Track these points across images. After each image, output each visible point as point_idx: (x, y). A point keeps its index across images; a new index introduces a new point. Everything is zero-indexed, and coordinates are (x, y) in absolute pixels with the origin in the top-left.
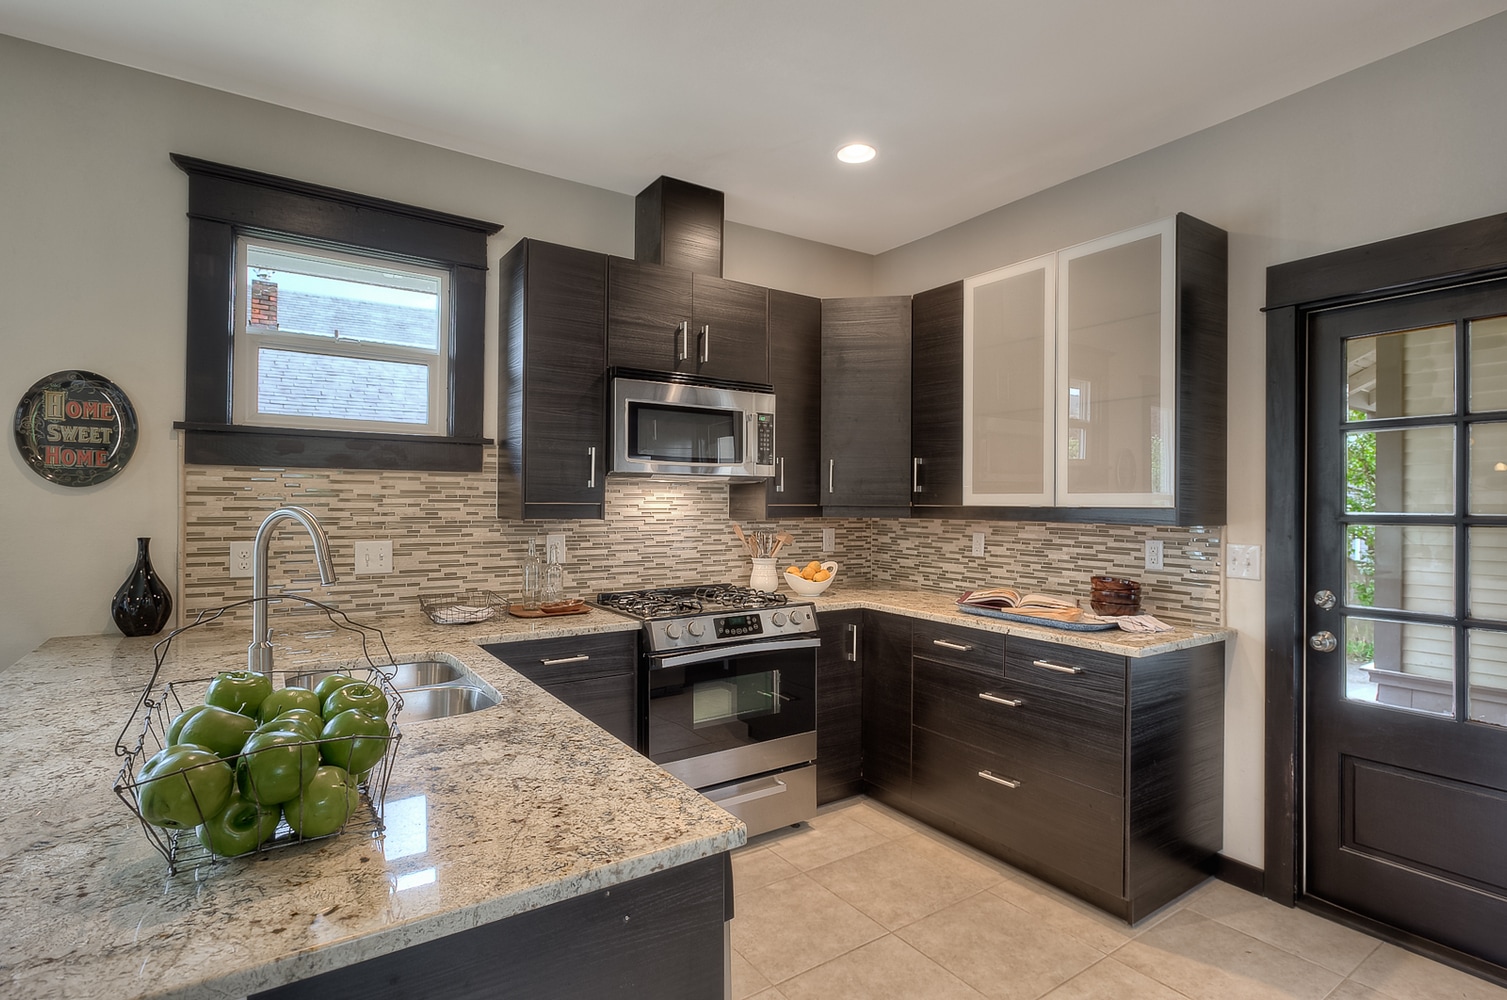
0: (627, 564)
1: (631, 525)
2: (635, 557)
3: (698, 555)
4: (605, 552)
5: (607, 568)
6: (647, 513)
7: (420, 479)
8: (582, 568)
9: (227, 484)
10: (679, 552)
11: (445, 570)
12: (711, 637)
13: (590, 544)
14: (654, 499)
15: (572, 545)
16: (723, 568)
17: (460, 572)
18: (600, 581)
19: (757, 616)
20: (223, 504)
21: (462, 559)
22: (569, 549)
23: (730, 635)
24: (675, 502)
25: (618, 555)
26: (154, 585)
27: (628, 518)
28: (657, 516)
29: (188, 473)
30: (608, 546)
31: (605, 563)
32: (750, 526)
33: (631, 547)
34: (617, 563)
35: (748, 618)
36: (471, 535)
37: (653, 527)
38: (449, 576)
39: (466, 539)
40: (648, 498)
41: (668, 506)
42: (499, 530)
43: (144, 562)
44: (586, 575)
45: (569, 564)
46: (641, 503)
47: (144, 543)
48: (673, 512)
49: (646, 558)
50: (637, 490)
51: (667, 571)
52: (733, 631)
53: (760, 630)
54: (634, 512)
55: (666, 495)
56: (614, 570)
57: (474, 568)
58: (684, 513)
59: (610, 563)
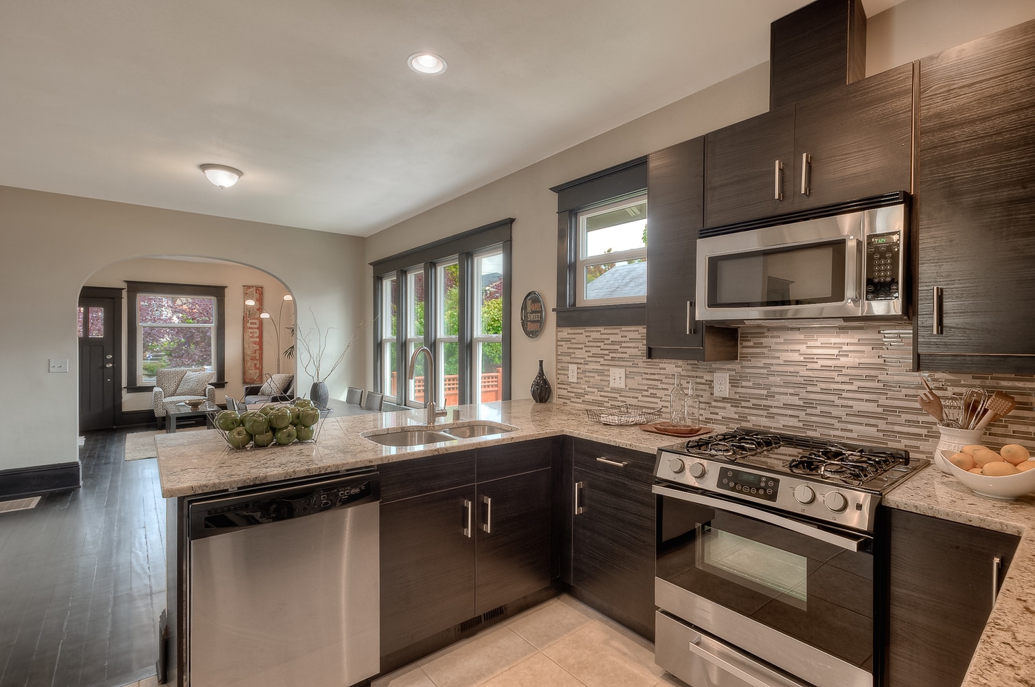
0: (787, 407)
1: (791, 369)
2: (795, 400)
3: (880, 410)
4: (764, 392)
5: (767, 407)
6: (810, 359)
7: (638, 331)
8: (743, 404)
9: (568, 336)
10: (850, 403)
11: (651, 391)
12: (711, 484)
13: (750, 384)
14: (818, 344)
15: (734, 383)
16: (924, 432)
17: (660, 393)
18: (760, 419)
19: (777, 481)
20: (567, 346)
21: (661, 386)
22: (732, 386)
23: (733, 489)
24: (845, 348)
25: (777, 396)
26: (545, 381)
27: (788, 363)
28: (821, 362)
29: (559, 331)
30: (767, 387)
31: (763, 402)
32: (978, 382)
33: (791, 391)
34: (776, 404)
35: (764, 479)
36: (665, 369)
37: (816, 374)
38: (653, 396)
39: (662, 372)
40: (810, 344)
41: (836, 352)
42: (681, 367)
43: (541, 373)
44: (747, 411)
45: (732, 399)
46: (803, 348)
47: (541, 362)
48: (842, 359)
49: (809, 404)
50: (798, 336)
51: (835, 421)
52: (738, 487)
53: (773, 497)
54: (795, 357)
55: (833, 340)
56: (773, 410)
57: (666, 392)
58: (857, 360)
59: (769, 403)
